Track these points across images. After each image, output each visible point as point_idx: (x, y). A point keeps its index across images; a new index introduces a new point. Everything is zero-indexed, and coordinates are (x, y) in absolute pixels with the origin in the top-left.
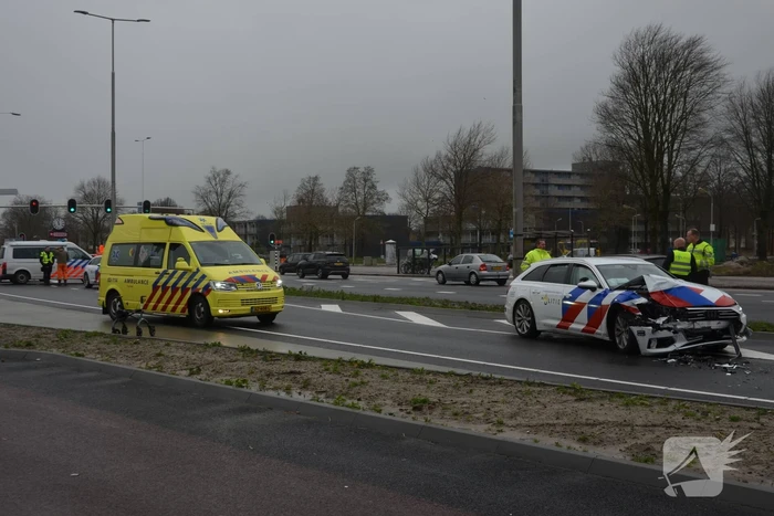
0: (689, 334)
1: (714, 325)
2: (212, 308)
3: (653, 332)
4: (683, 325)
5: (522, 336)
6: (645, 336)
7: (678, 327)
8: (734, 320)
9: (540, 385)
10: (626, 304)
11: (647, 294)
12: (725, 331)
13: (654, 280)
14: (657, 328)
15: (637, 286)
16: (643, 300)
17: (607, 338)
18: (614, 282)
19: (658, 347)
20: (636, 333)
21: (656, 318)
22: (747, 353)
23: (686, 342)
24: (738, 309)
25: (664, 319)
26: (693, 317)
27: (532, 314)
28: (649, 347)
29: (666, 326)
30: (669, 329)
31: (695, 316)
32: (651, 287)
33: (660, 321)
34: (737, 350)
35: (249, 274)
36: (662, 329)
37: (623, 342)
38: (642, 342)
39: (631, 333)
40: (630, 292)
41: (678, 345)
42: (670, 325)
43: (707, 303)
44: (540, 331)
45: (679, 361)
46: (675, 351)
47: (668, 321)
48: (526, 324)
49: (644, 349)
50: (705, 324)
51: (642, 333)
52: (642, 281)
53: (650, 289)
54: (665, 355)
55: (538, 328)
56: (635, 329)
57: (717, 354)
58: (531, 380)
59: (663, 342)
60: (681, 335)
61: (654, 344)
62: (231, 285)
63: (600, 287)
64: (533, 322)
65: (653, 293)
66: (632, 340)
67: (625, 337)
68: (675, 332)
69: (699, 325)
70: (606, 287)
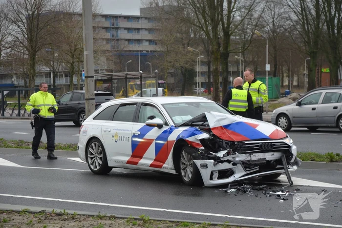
0: (246, 165)
1: (269, 156)
3: (215, 165)
4: (240, 157)
5: (95, 173)
6: (207, 169)
7: (237, 159)
8: (286, 151)
9: (110, 218)
10: (190, 139)
11: (209, 130)
12: (279, 161)
13: (214, 116)
14: (218, 160)
15: (200, 122)
16: (205, 136)
17: (174, 172)
18: (179, 119)
19: (219, 178)
20: (199, 167)
21: (216, 152)
22: (297, 181)
23: (244, 173)
24: (288, 141)
25: (225, 152)
26: (250, 150)
27: (103, 152)
28: (211, 178)
29: (226, 158)
30: (229, 161)
31: (252, 148)
32: (212, 123)
33: (221, 154)
34: (289, 178)
36: (222, 162)
37: (188, 174)
38: (205, 174)
39: (195, 167)
40: (193, 129)
41: (238, 175)
42: (230, 158)
43: (261, 137)
44: (112, 168)
45: (238, 190)
46: (234, 182)
47: (228, 154)
48: (98, 161)
49: (207, 181)
50: (260, 156)
51: (205, 166)
52: (204, 118)
53: (212, 126)
54: (225, 186)
55: (110, 165)
56: (198, 163)
57: (271, 182)
58: (102, 214)
59: (224, 174)
60: (240, 166)
61: (216, 175)
63: (166, 124)
64: (104, 159)
65: (214, 128)
66: (197, 174)
67: (190, 170)
68: (234, 164)
69: (256, 157)
70: (172, 124)
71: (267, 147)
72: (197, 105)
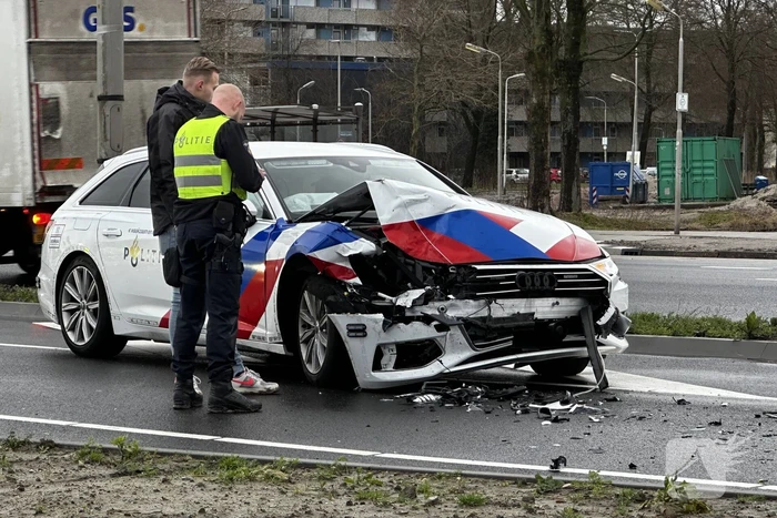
0: (477, 331)
1: (544, 308)
3: (387, 326)
4: (467, 309)
6: (366, 339)
7: (450, 314)
8: (595, 294)
10: (321, 255)
11: (375, 233)
12: (571, 324)
13: (393, 193)
14: (396, 316)
15: (353, 209)
16: (364, 246)
17: (280, 349)
18: (304, 202)
19: (399, 366)
20: (343, 332)
21: (397, 291)
22: (618, 380)
23: (470, 353)
24: (607, 269)
25: (417, 293)
26: (487, 288)
27: (101, 294)
28: (377, 367)
29: (419, 311)
30: (427, 319)
31: (494, 285)
32: (386, 213)
33: (406, 300)
34: (598, 371)
36: (408, 321)
37: (315, 358)
38: (360, 353)
39: (333, 334)
40: (333, 226)
41: (449, 361)
42: (431, 309)
43: (528, 254)
44: (126, 338)
45: (446, 398)
46: (441, 376)
47: (426, 299)
48: (88, 320)
49: (366, 375)
50: (516, 306)
51: (359, 331)
52: (363, 200)
53: (384, 219)
54: (415, 386)
55: (119, 328)
56: (342, 321)
57: (557, 379)
59: (414, 354)
60: (456, 334)
61: (390, 358)
63: (266, 215)
64: (104, 314)
65: (391, 227)
66: (338, 352)
67: (320, 341)
68: (442, 327)
69: (505, 308)
70: (281, 214)
71: (539, 281)
72: (362, 164)
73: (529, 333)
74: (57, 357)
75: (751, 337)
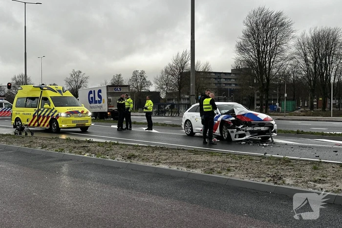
0: (252, 132)
1: (263, 129)
2: (60, 124)
3: (237, 131)
4: (250, 129)
5: (188, 135)
6: (234, 133)
7: (247, 129)
8: (272, 126)
9: (182, 150)
10: (226, 120)
11: (235, 116)
12: (267, 131)
13: (238, 110)
14: (238, 130)
15: (231, 113)
16: (233, 118)
17: (220, 135)
18: (223, 112)
19: (239, 138)
20: (230, 132)
21: (238, 126)
22: (275, 140)
23: (250, 136)
24: (273, 122)
25: (242, 126)
27: (191, 126)
28: (235, 138)
30: (243, 130)
31: (254, 125)
32: (237, 113)
33: (240, 127)
34: (272, 139)
35: (76, 110)
36: (240, 130)
37: (225, 136)
38: (233, 135)
39: (228, 132)
40: (228, 115)
41: (247, 137)
43: (260, 120)
45: (247, 143)
46: (245, 139)
47: (243, 127)
48: (189, 130)
49: (233, 139)
50: (259, 128)
51: (233, 132)
52: (233, 111)
53: (237, 114)
54: (242, 141)
55: (194, 132)
56: (230, 130)
57: (265, 140)
58: (179, 148)
59: (241, 136)
60: (248, 132)
61: (237, 136)
62: (68, 115)
63: (218, 114)
64: (192, 129)
66: (229, 135)
67: (226, 134)
68: (246, 131)
69: (256, 129)
70: (220, 113)
71: (262, 124)
72: (233, 105)
73: (260, 133)
74: (184, 136)
75: (298, 133)
